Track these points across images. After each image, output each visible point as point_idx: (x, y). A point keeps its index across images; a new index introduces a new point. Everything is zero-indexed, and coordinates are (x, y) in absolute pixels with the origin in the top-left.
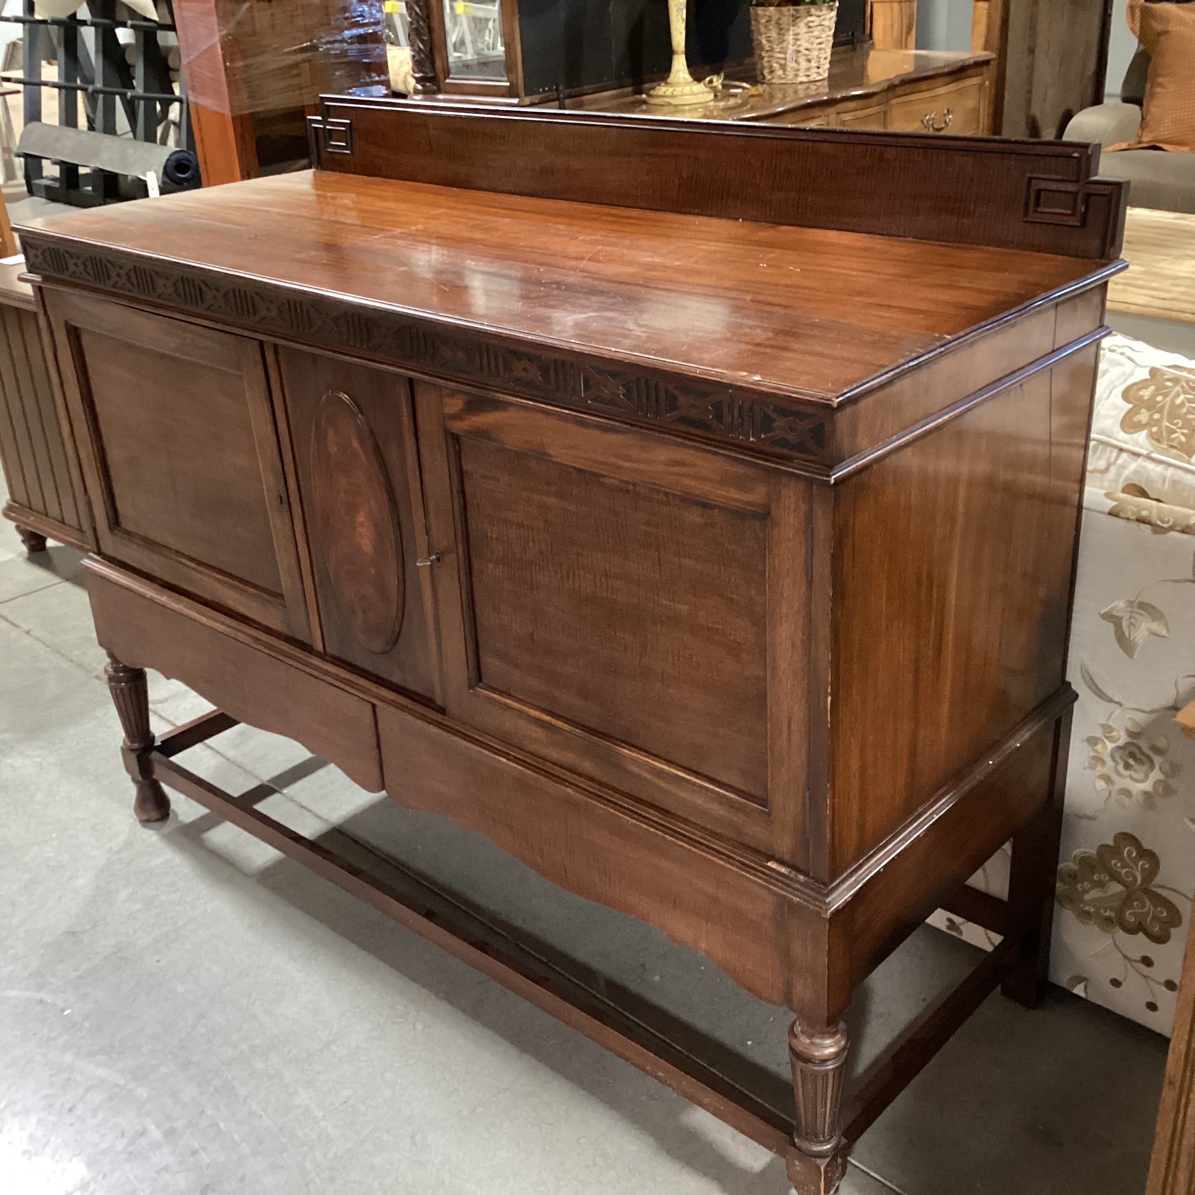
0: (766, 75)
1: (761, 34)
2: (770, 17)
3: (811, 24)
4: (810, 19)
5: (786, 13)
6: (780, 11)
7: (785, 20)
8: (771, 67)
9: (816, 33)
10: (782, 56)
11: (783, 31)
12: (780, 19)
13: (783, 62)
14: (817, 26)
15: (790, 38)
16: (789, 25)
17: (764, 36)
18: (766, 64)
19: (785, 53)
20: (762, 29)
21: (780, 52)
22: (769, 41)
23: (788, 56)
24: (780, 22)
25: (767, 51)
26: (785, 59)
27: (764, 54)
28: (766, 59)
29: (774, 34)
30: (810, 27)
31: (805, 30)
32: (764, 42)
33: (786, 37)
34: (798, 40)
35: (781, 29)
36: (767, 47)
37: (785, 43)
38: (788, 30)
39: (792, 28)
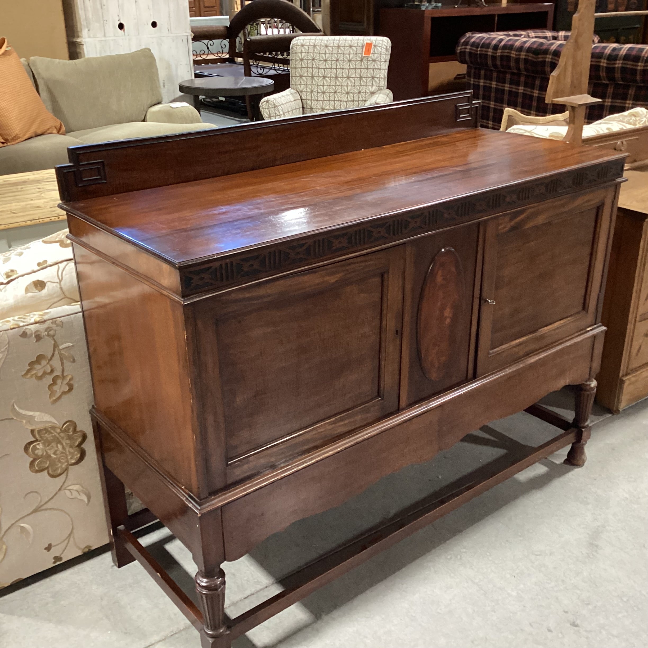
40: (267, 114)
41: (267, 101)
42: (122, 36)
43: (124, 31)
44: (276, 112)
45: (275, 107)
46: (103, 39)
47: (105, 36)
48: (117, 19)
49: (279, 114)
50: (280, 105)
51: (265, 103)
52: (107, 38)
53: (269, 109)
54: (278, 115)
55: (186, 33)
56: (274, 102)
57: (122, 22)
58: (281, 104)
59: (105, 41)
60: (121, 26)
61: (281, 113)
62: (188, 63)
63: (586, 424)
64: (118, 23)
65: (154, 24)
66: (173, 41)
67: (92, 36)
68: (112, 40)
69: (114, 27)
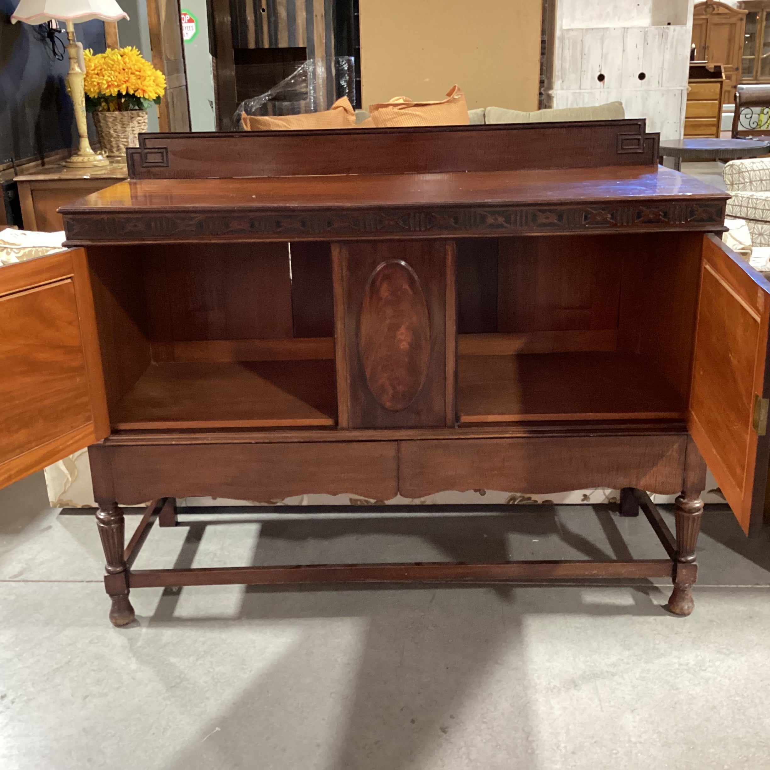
0: (115, 152)
1: (109, 128)
2: (115, 117)
3: (140, 122)
4: (139, 118)
5: (126, 115)
6: (122, 114)
7: (125, 119)
8: (118, 146)
9: (142, 127)
10: (125, 140)
11: (125, 126)
12: (122, 118)
13: (126, 144)
14: (143, 123)
15: (129, 129)
16: (129, 122)
17: (112, 129)
18: (114, 145)
19: (127, 138)
20: (110, 125)
21: (124, 138)
22: (115, 132)
23: (130, 140)
24: (123, 120)
25: (115, 138)
26: (127, 142)
27: (112, 140)
28: (114, 142)
29: (119, 127)
30: (139, 123)
31: (137, 125)
32: (112, 132)
33: (127, 129)
34: (133, 131)
35: (124, 124)
36: (114, 135)
37: (127, 133)
38: (129, 125)
39: (131, 124)
40: (729, 180)
41: (732, 166)
42: (600, 88)
43: (604, 83)
44: (741, 179)
45: (739, 173)
46: (578, 91)
47: (580, 89)
48: (598, 69)
49: (743, 181)
50: (748, 171)
51: (729, 167)
52: (583, 91)
53: (732, 174)
54: (742, 183)
55: (681, 86)
56: (740, 166)
57: (603, 73)
58: (749, 169)
59: (580, 93)
60: (601, 78)
61: (747, 180)
62: (678, 121)
63: (690, 558)
64: (598, 74)
65: (642, 76)
66: (663, 95)
67: (565, 88)
68: (587, 93)
69: (593, 78)
